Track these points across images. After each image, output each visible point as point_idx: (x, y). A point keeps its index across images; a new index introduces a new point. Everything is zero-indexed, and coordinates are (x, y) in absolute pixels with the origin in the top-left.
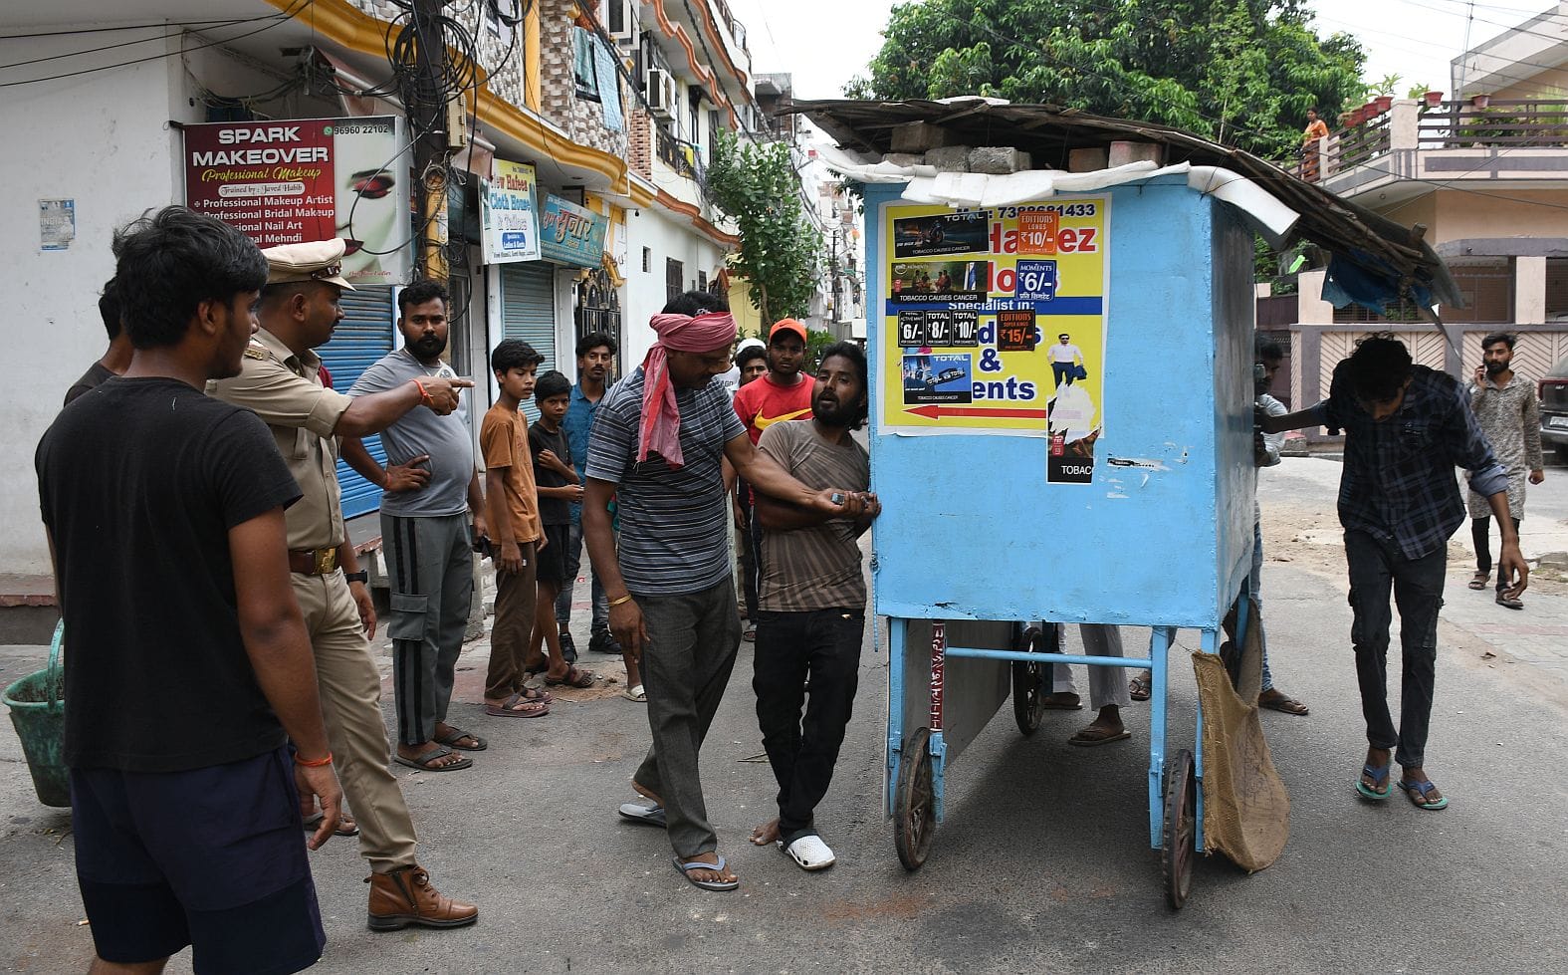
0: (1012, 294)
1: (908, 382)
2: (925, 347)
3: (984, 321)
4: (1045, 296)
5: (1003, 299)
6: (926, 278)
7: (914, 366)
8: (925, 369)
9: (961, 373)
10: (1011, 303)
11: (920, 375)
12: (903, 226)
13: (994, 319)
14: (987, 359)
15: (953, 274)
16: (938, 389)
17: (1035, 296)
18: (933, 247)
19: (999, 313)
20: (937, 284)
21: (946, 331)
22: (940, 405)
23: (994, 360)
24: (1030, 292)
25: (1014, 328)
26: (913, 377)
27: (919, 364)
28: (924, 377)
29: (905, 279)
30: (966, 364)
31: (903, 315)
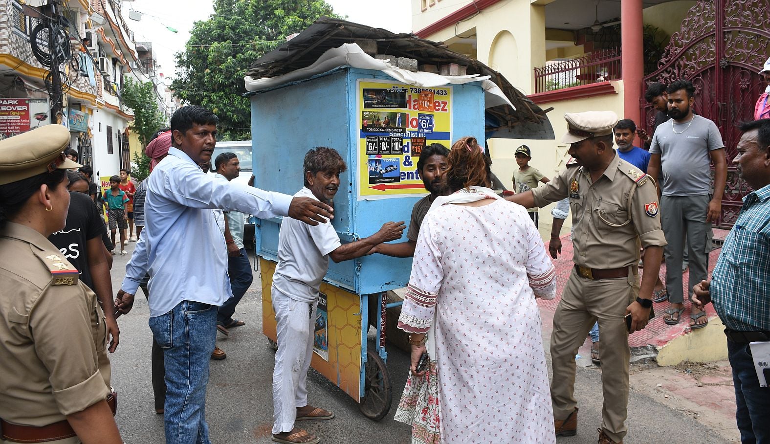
0: (416, 129)
1: (371, 173)
2: (379, 154)
3: (405, 142)
4: (429, 131)
5: (413, 132)
6: (379, 120)
7: (374, 164)
8: (379, 166)
9: (396, 167)
10: (416, 134)
11: (376, 169)
12: (367, 93)
13: (409, 141)
14: (407, 160)
15: (391, 118)
16: (385, 176)
17: (426, 131)
18: (382, 104)
19: (411, 138)
20: (384, 123)
21: (388, 147)
22: (386, 184)
23: (409, 161)
24: (423, 129)
25: (418, 146)
26: (373, 170)
27: (376, 163)
28: (378, 170)
29: (368, 120)
30: (398, 163)
31: (368, 138)
